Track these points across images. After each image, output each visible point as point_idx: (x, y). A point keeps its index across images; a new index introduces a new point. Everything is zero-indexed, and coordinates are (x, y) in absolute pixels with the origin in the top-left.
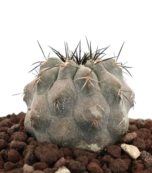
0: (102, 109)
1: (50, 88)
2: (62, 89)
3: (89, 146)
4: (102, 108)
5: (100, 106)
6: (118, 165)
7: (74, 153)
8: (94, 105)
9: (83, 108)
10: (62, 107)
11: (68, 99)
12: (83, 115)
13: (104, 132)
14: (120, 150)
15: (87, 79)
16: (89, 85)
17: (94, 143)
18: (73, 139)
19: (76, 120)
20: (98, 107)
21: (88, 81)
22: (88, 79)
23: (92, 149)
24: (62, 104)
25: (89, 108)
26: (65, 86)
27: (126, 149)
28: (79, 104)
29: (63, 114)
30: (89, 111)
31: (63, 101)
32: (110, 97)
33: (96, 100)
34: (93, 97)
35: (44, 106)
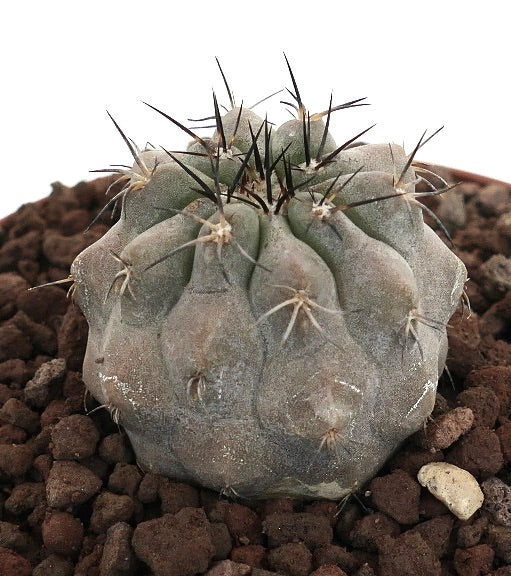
0: (352, 391)
1: (170, 309)
2: (210, 337)
3: (312, 488)
4: (353, 387)
5: (343, 383)
6: (408, 567)
7: (264, 528)
8: (323, 385)
9: (285, 394)
10: (215, 393)
11: (234, 369)
12: (288, 416)
13: (362, 444)
14: (417, 493)
15: (297, 303)
16: (305, 324)
17: (330, 480)
18: (257, 480)
19: (266, 426)
20: (337, 388)
21: (301, 308)
22: (301, 303)
23: (321, 494)
24: (215, 386)
25: (308, 395)
26: (219, 324)
27: (435, 488)
28: (273, 380)
29: (221, 410)
30: (308, 407)
31: (218, 377)
32: (379, 340)
33: (331, 364)
34: (319, 356)
35: (153, 374)
